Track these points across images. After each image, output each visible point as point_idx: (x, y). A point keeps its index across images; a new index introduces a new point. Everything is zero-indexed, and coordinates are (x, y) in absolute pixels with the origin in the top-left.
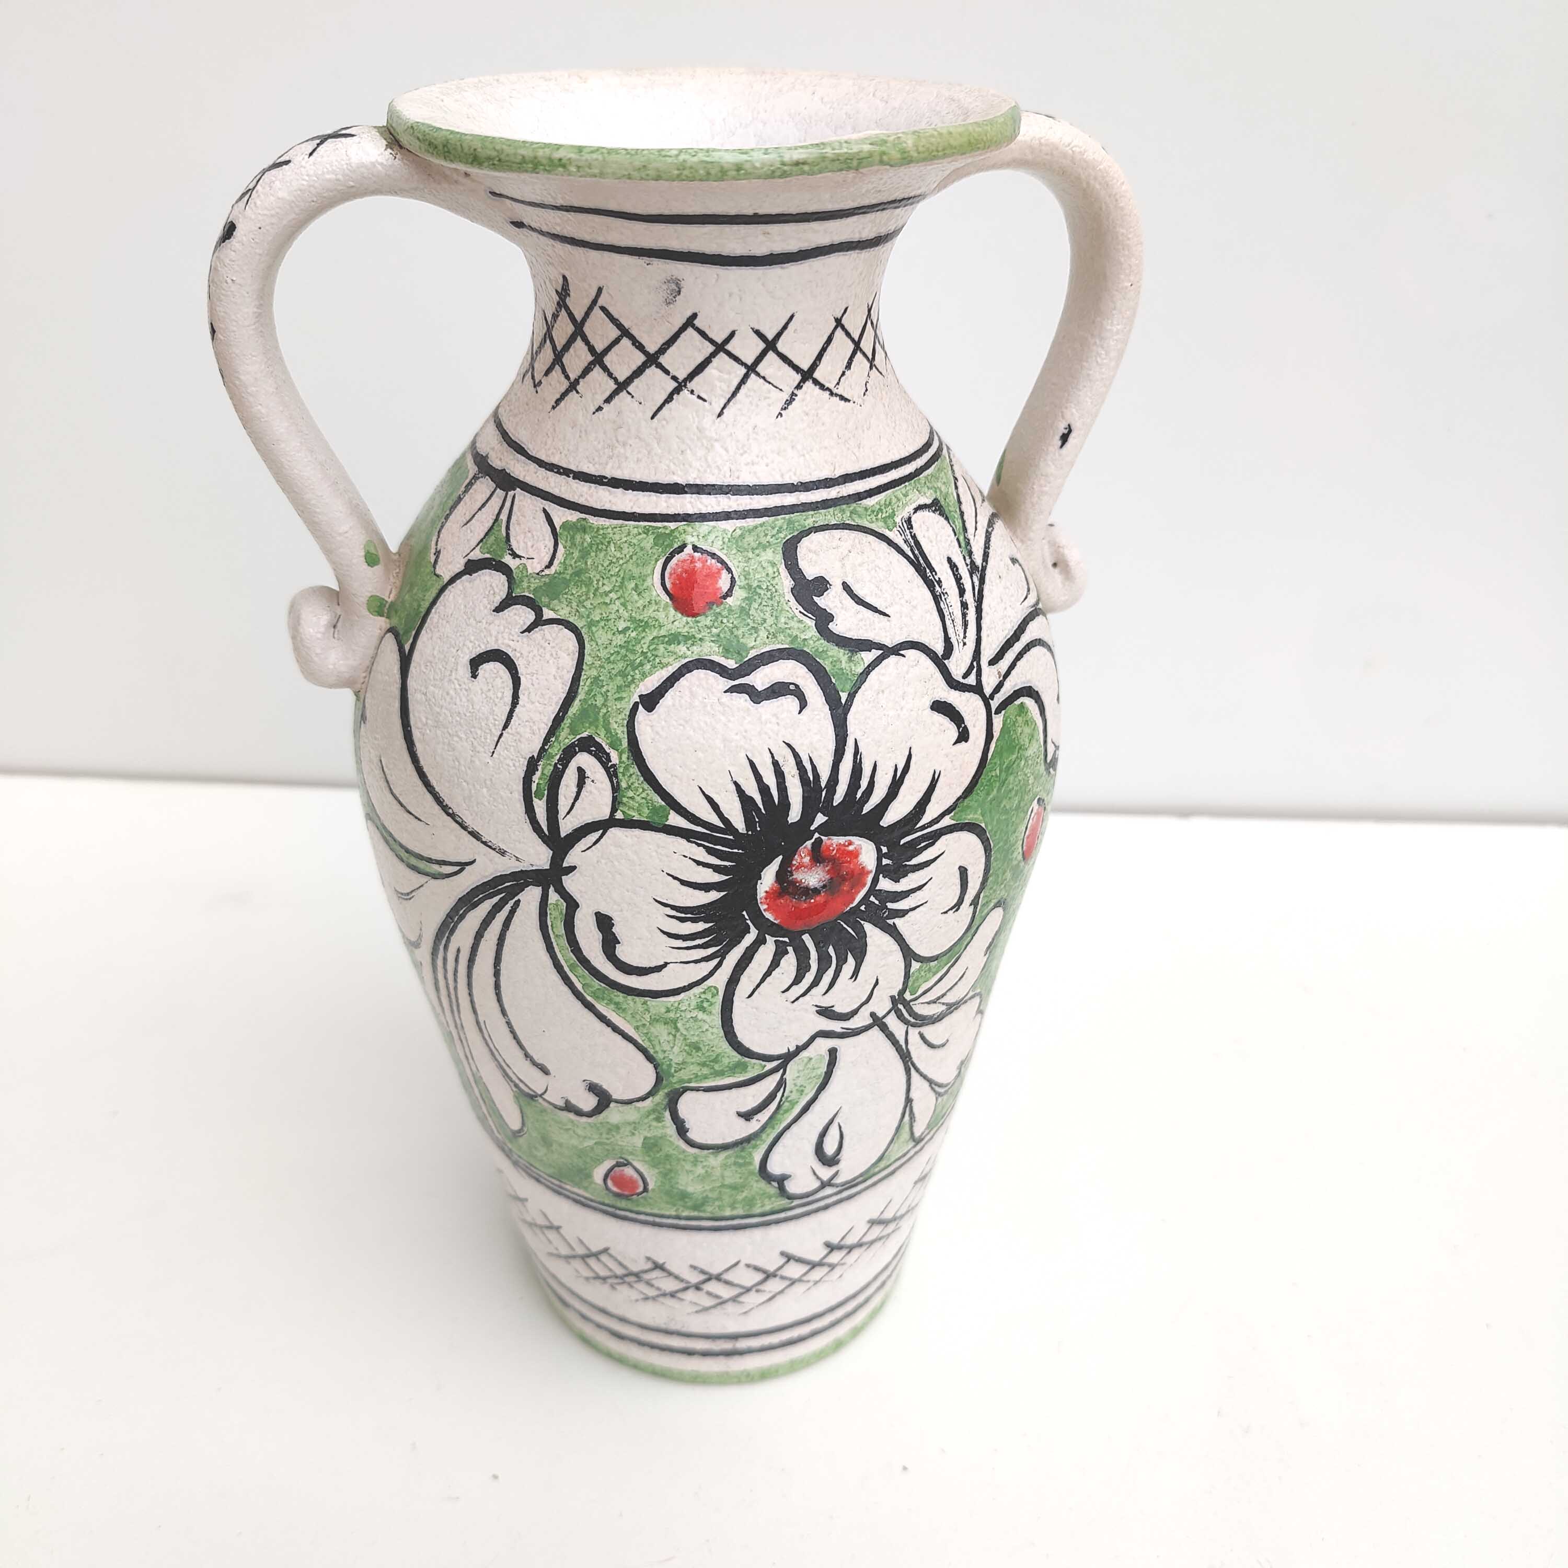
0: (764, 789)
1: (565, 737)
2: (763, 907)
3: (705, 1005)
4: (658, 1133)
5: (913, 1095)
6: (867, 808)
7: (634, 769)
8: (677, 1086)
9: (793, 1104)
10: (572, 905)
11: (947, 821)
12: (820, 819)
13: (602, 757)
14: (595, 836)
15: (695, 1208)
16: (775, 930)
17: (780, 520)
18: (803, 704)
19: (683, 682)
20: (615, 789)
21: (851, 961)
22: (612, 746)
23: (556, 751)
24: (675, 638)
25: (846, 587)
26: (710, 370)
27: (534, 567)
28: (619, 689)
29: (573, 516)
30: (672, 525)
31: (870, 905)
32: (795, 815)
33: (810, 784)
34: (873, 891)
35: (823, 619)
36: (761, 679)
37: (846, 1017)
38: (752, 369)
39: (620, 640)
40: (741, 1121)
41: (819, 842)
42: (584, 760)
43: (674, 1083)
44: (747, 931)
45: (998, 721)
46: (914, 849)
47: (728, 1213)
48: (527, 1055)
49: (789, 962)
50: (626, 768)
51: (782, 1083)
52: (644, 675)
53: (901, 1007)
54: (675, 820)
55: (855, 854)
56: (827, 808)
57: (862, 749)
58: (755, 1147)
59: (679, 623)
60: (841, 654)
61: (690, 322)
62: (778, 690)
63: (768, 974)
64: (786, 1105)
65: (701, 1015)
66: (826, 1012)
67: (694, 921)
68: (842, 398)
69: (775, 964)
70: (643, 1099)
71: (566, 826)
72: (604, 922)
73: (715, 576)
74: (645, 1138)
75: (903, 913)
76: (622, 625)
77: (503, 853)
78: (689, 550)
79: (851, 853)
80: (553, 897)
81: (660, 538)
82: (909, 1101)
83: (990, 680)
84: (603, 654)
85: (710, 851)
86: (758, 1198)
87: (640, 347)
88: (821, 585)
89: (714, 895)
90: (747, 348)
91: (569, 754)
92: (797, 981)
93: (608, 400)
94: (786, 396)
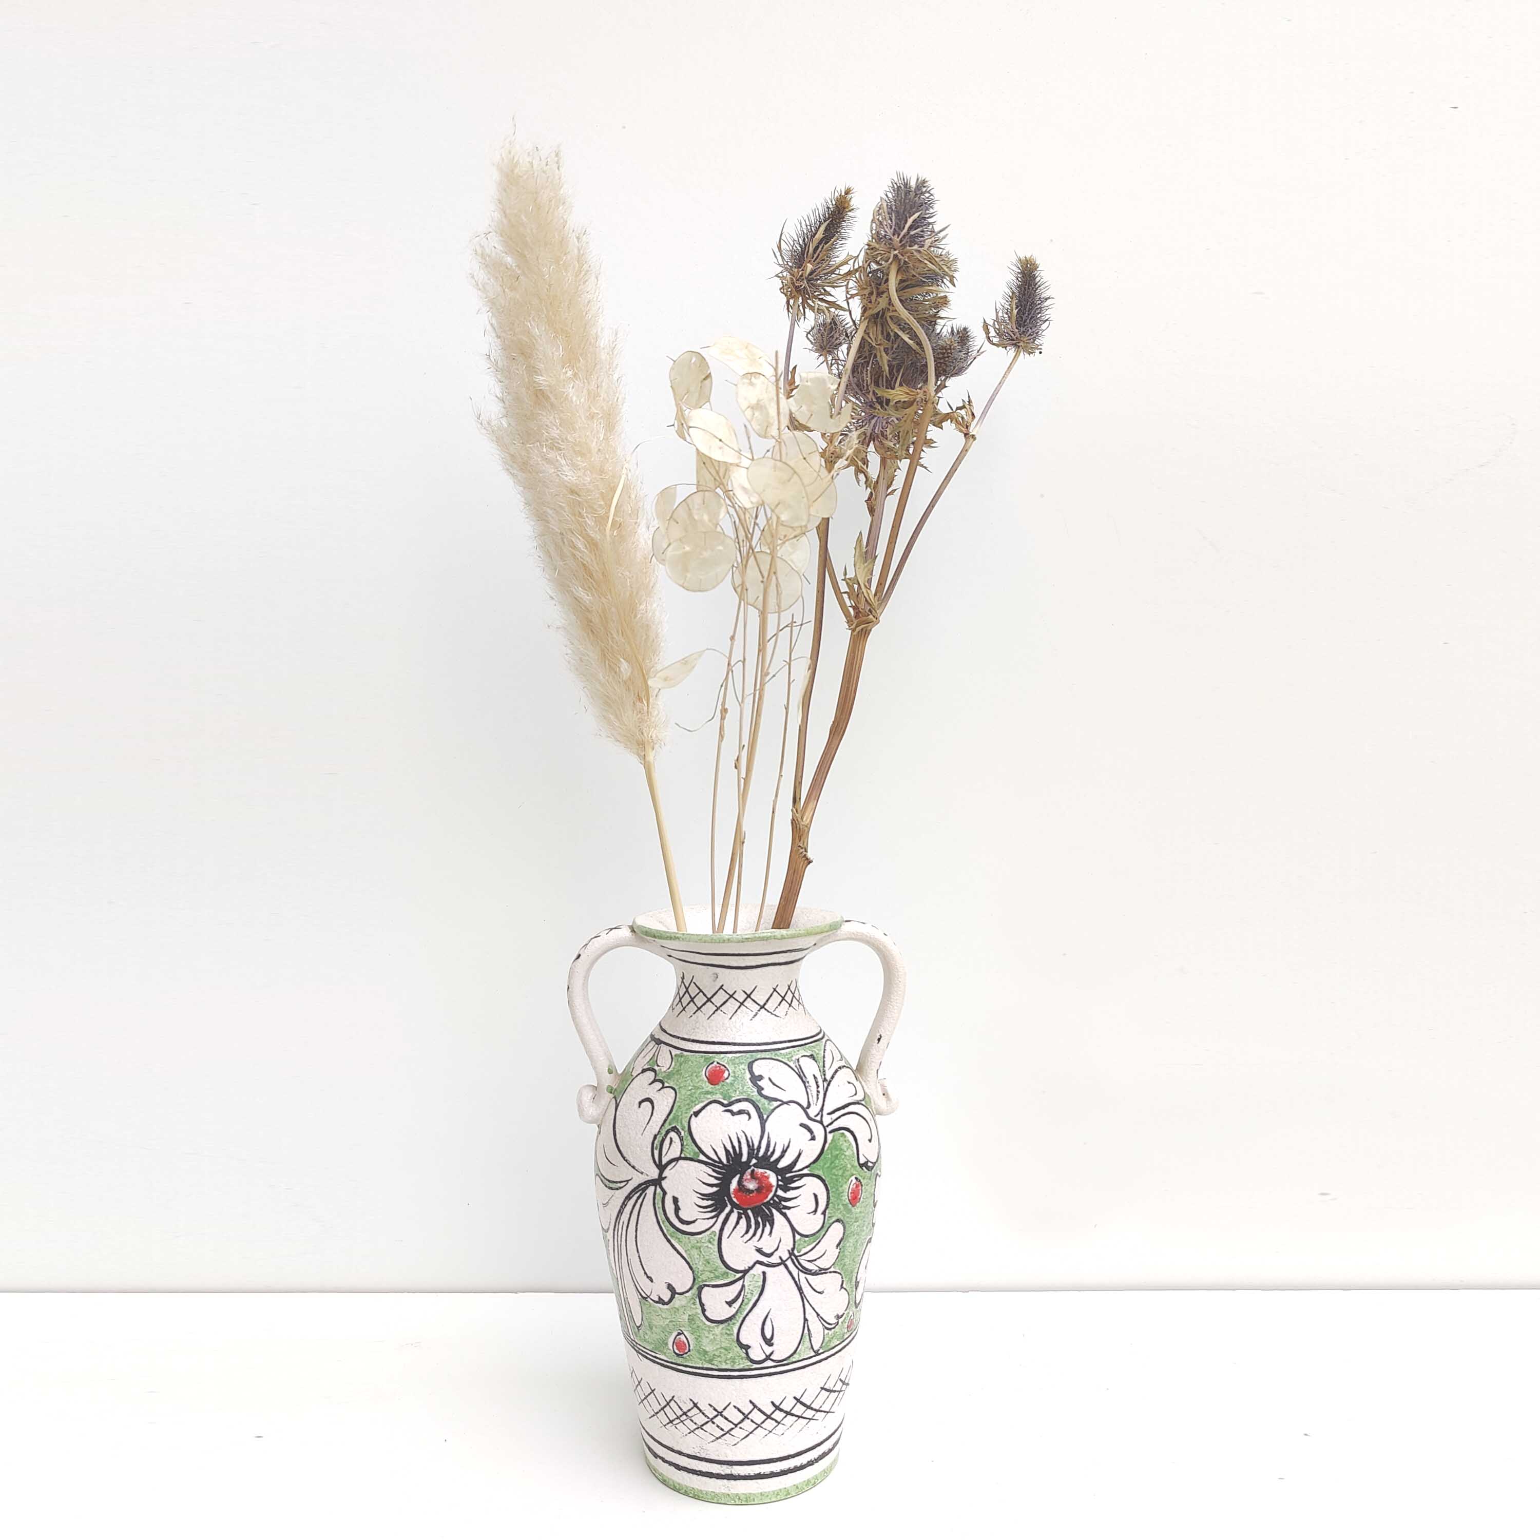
0: (733, 1147)
1: (667, 1127)
2: (733, 1196)
3: (711, 1240)
4: (694, 1312)
5: (807, 1317)
6: (772, 1159)
7: (689, 1138)
8: (701, 1284)
9: (749, 1300)
10: (665, 1193)
11: (806, 1171)
12: (754, 1161)
13: (678, 1133)
14: (673, 1164)
15: (710, 1362)
16: (738, 1207)
17: (748, 1055)
18: (750, 1118)
19: (708, 1107)
20: (682, 1145)
21: (768, 1227)
22: (683, 1129)
23: (663, 1132)
24: (708, 1093)
25: (770, 1079)
26: (728, 1003)
27: (664, 1069)
28: (687, 1109)
29: (678, 1052)
30: (711, 1055)
31: (774, 1201)
32: (744, 1159)
33: (750, 1147)
34: (775, 1195)
35: (760, 1089)
36: (735, 1108)
37: (769, 1255)
38: (742, 1004)
39: (689, 1093)
40: (727, 1306)
41: (753, 1171)
42: (673, 1135)
43: (700, 1282)
44: (727, 1206)
45: (830, 1137)
46: (792, 1180)
47: (724, 1367)
48: (645, 1273)
49: (743, 1221)
50: (687, 1137)
51: (743, 1286)
52: (696, 1105)
53: (793, 1257)
54: (702, 1157)
55: (767, 1178)
56: (757, 1158)
57: (770, 1136)
58: (734, 1324)
59: (709, 1087)
60: (766, 1102)
61: (721, 988)
62: (741, 1112)
63: (735, 1227)
64: (746, 1300)
65: (710, 1245)
66: (759, 1251)
67: (708, 1200)
68: (776, 1015)
69: (738, 1223)
70: (687, 1292)
71: (664, 1161)
72: (675, 1200)
73: (723, 1072)
74: (689, 1316)
75: (789, 1208)
76: (690, 1088)
77: (642, 1173)
78: (715, 1063)
79: (766, 1177)
80: (659, 1190)
81: (706, 1059)
82: (806, 1320)
83: (827, 1120)
84: (683, 1098)
85: (714, 1171)
86: (737, 1358)
87: (705, 995)
88: (761, 1078)
89: (715, 1189)
90: (741, 997)
91: (668, 1132)
92: (747, 1232)
93: (694, 1013)
94: (754, 1013)
